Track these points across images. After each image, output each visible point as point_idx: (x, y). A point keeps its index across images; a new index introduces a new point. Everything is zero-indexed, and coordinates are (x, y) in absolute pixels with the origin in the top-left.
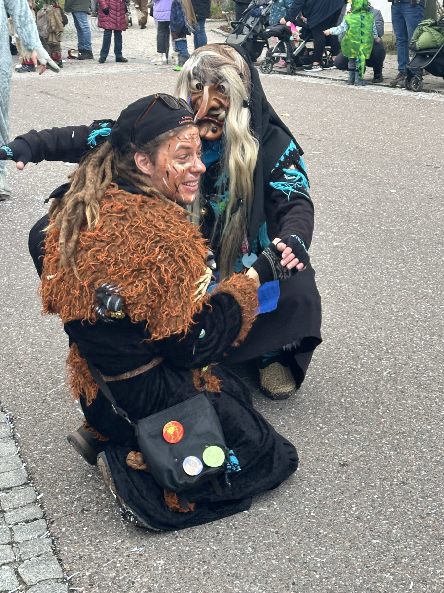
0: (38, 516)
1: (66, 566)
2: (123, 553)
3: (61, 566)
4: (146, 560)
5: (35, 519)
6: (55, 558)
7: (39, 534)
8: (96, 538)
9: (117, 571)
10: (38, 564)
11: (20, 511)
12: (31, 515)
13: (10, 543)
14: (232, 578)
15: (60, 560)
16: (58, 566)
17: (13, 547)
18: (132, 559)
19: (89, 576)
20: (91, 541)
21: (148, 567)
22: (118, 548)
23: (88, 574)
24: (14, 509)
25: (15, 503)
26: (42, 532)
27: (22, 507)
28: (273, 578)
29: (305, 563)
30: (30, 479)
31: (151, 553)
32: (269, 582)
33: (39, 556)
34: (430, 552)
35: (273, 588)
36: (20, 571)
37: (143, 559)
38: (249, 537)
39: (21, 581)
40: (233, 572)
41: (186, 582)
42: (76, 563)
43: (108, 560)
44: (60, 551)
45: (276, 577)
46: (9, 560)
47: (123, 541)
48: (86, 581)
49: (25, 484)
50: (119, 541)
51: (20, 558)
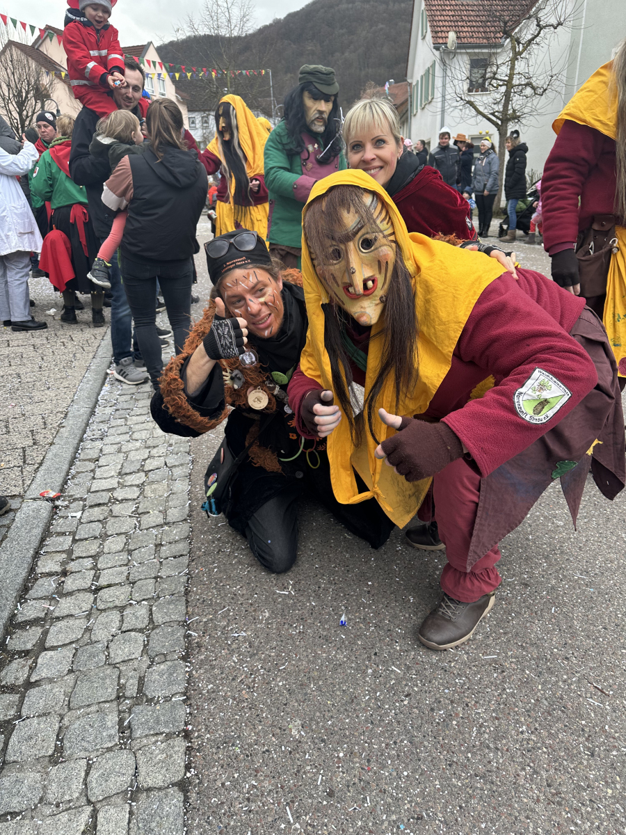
0: (185, 553)
1: (190, 609)
2: (238, 600)
3: (187, 607)
4: (255, 611)
5: (182, 555)
6: (184, 598)
7: (180, 570)
8: (221, 582)
9: (229, 620)
10: (169, 603)
11: (173, 546)
12: (179, 551)
13: (156, 578)
14: (322, 641)
15: (187, 602)
16: (184, 607)
17: (157, 581)
18: (244, 608)
19: (205, 622)
20: (216, 583)
21: (254, 619)
22: (235, 595)
23: (205, 620)
24: (170, 543)
25: (172, 537)
26: (182, 570)
27: (175, 541)
28: (358, 645)
29: (389, 630)
30: (190, 516)
31: (260, 603)
32: (354, 649)
33: (173, 595)
34: (502, 629)
35: (356, 658)
36: (154, 608)
37: (253, 609)
38: (345, 595)
39: (151, 620)
40: (325, 633)
41: (282, 641)
42: (198, 607)
43: (224, 607)
44: (190, 591)
45: (361, 645)
46: (149, 596)
47: (241, 587)
48: (201, 627)
49: (185, 520)
50: (238, 587)
51: (158, 594)
